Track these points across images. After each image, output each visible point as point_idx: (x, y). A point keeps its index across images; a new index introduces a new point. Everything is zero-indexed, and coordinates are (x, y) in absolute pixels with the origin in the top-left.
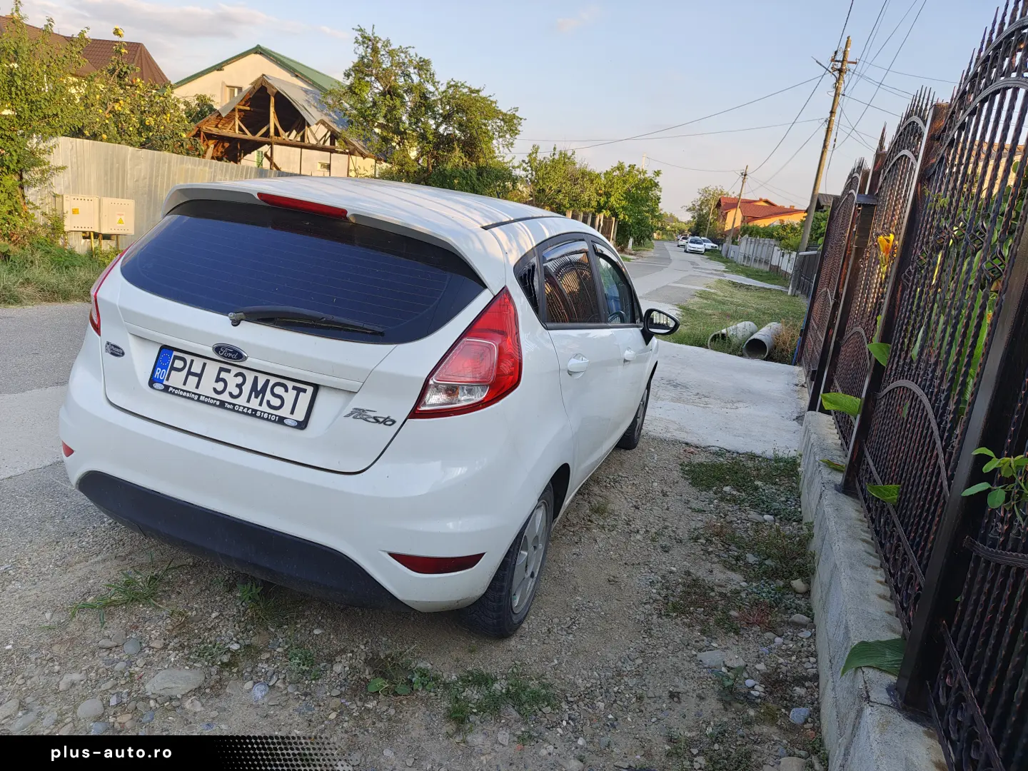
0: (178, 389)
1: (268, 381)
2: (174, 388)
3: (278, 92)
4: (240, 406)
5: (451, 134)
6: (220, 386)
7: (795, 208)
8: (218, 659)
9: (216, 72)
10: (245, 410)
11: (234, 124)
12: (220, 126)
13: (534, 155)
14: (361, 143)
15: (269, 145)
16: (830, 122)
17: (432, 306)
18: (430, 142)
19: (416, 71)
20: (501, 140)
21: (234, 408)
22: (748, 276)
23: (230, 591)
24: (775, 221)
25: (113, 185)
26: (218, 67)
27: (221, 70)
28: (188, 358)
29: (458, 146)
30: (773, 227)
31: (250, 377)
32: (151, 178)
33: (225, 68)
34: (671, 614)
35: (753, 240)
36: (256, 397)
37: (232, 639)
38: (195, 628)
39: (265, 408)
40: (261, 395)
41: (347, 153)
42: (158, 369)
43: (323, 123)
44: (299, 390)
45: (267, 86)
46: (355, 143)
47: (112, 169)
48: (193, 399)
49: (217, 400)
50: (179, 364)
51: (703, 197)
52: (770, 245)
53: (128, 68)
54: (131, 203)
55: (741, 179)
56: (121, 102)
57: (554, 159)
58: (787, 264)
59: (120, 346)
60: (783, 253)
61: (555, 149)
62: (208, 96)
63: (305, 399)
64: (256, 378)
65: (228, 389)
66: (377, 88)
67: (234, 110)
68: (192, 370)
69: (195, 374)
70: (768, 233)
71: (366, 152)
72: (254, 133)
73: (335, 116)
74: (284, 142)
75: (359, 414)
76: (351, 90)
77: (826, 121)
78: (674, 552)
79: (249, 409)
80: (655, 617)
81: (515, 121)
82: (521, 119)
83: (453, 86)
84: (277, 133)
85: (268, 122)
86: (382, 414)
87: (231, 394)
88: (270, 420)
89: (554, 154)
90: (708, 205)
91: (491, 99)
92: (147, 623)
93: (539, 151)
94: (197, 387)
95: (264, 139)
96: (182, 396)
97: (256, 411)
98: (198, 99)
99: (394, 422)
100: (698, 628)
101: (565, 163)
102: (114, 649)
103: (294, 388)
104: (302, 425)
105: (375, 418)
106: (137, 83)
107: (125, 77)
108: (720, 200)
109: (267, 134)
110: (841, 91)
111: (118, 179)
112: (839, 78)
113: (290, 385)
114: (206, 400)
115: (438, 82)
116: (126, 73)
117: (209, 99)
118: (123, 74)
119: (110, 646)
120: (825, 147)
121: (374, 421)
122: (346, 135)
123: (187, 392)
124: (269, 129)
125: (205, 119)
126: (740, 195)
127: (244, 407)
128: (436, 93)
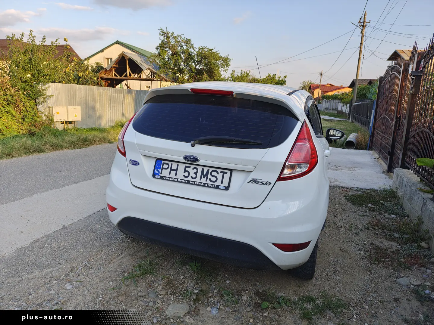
0: (167, 177)
1: (208, 170)
2: (165, 177)
3: (129, 58)
4: (197, 182)
5: (202, 68)
6: (186, 174)
7: (343, 86)
8: (191, 297)
9: (101, 53)
10: (200, 184)
11: (112, 73)
12: (106, 74)
13: (233, 74)
14: (165, 76)
15: (126, 80)
16: (360, 48)
17: (280, 130)
18: (193, 73)
19: (185, 44)
20: (222, 69)
21: (194, 183)
22: (329, 116)
23: (183, 266)
24: (335, 92)
25: (72, 101)
26: (102, 51)
27: (103, 52)
28: (170, 163)
29: (205, 73)
30: (335, 94)
31: (200, 169)
32: (86, 97)
33: (105, 51)
34: (376, 263)
35: (328, 101)
36: (204, 177)
37: (194, 288)
38: (175, 284)
39: (209, 182)
40: (206, 177)
41: (159, 81)
42: (156, 169)
43: (149, 69)
44: (224, 173)
45: (124, 56)
46: (163, 76)
47: (71, 94)
48: (174, 181)
49: (186, 180)
50: (165, 166)
51: (303, 86)
52: (336, 102)
53: (70, 54)
54: (79, 108)
55: (320, 76)
56: (69, 68)
57: (242, 75)
58: (346, 109)
59: (137, 161)
60: (343, 105)
61: (242, 71)
62: (100, 63)
63: (227, 176)
64: (203, 169)
65: (190, 175)
66: (170, 53)
67: (112, 67)
68: (172, 168)
69: (174, 170)
70: (335, 97)
71: (167, 79)
72: (121, 76)
73: (153, 66)
74: (133, 78)
75: (254, 181)
76: (159, 54)
77: (359, 48)
78: (361, 234)
79: (201, 183)
80: (369, 264)
81: (228, 60)
82: (230, 59)
83: (201, 49)
84: (130, 75)
85: (126, 71)
86: (265, 180)
87: (192, 177)
88: (212, 187)
89: (242, 73)
90: (305, 88)
91: (218, 52)
92: (154, 283)
93: (235, 72)
94: (176, 175)
95: (125, 78)
96: (169, 180)
97: (205, 184)
98: (96, 64)
99: (270, 183)
100: (391, 268)
101: (247, 76)
102: (145, 296)
103: (221, 172)
104: (227, 188)
105: (261, 182)
106: (74, 59)
107: (69, 58)
108: (310, 86)
109: (126, 76)
110: (364, 34)
111: (73, 98)
112: (363, 29)
113: (219, 171)
114: (181, 181)
115: (195, 48)
116: (70, 56)
117: (101, 64)
118: (68, 56)
119: (143, 295)
120: (359, 58)
121: (261, 183)
122: (159, 73)
123: (171, 178)
124: (127, 74)
125: (100, 72)
126: (320, 83)
127: (199, 183)
128: (195, 52)
